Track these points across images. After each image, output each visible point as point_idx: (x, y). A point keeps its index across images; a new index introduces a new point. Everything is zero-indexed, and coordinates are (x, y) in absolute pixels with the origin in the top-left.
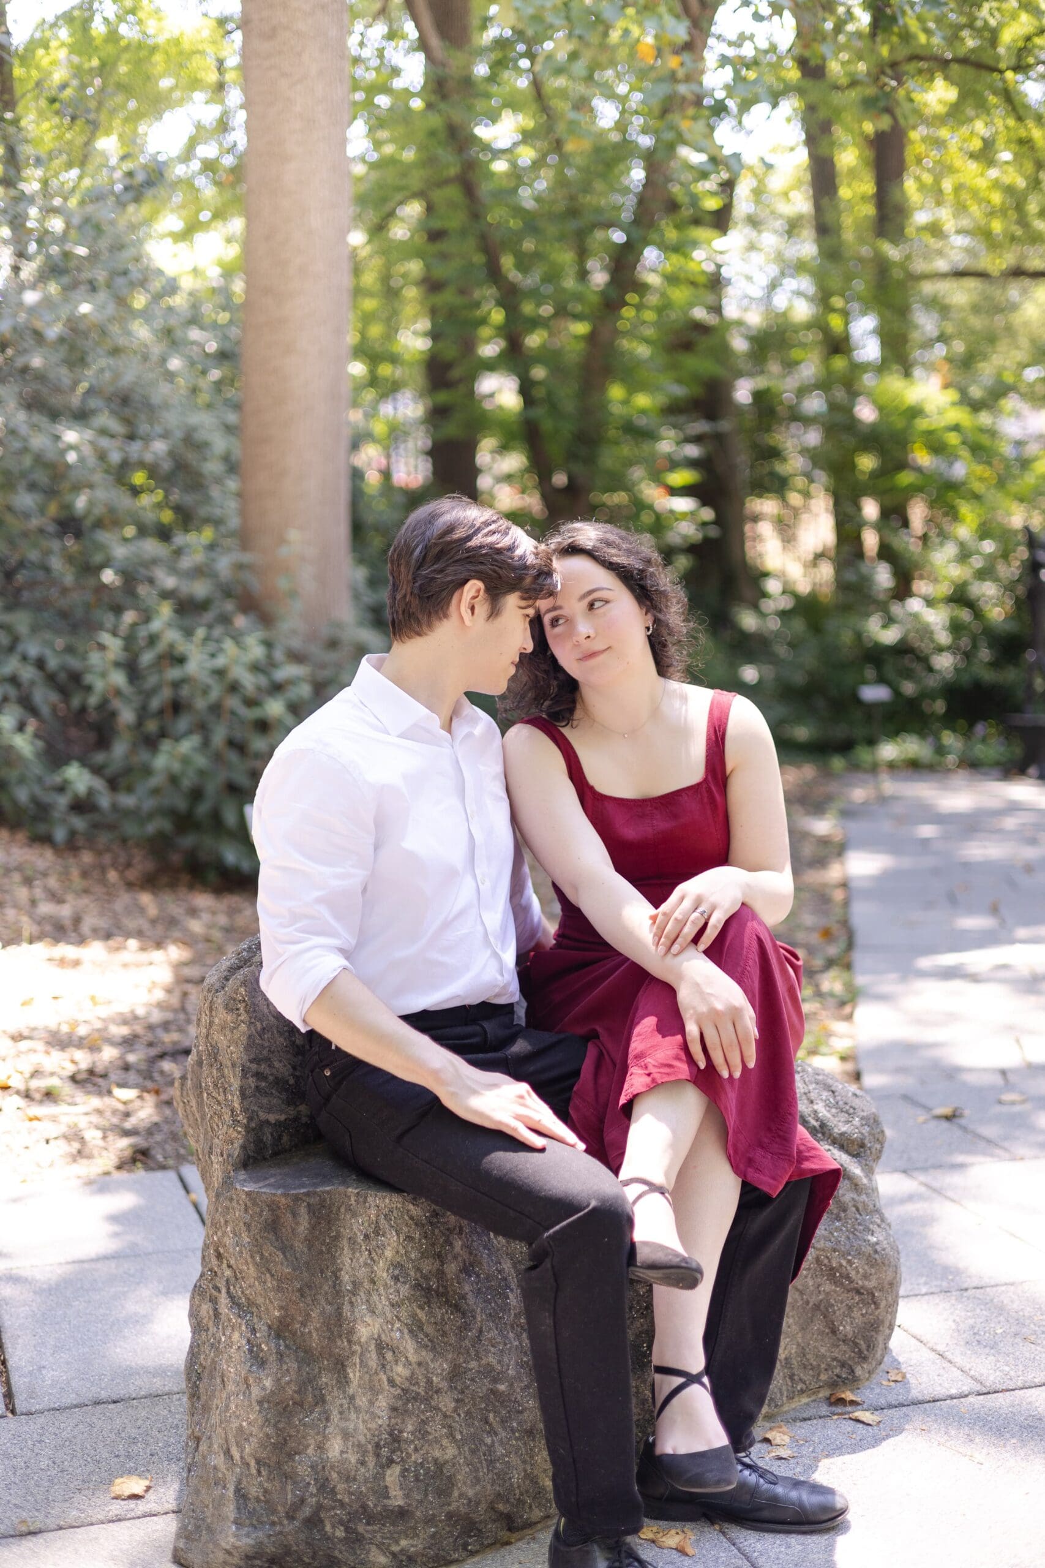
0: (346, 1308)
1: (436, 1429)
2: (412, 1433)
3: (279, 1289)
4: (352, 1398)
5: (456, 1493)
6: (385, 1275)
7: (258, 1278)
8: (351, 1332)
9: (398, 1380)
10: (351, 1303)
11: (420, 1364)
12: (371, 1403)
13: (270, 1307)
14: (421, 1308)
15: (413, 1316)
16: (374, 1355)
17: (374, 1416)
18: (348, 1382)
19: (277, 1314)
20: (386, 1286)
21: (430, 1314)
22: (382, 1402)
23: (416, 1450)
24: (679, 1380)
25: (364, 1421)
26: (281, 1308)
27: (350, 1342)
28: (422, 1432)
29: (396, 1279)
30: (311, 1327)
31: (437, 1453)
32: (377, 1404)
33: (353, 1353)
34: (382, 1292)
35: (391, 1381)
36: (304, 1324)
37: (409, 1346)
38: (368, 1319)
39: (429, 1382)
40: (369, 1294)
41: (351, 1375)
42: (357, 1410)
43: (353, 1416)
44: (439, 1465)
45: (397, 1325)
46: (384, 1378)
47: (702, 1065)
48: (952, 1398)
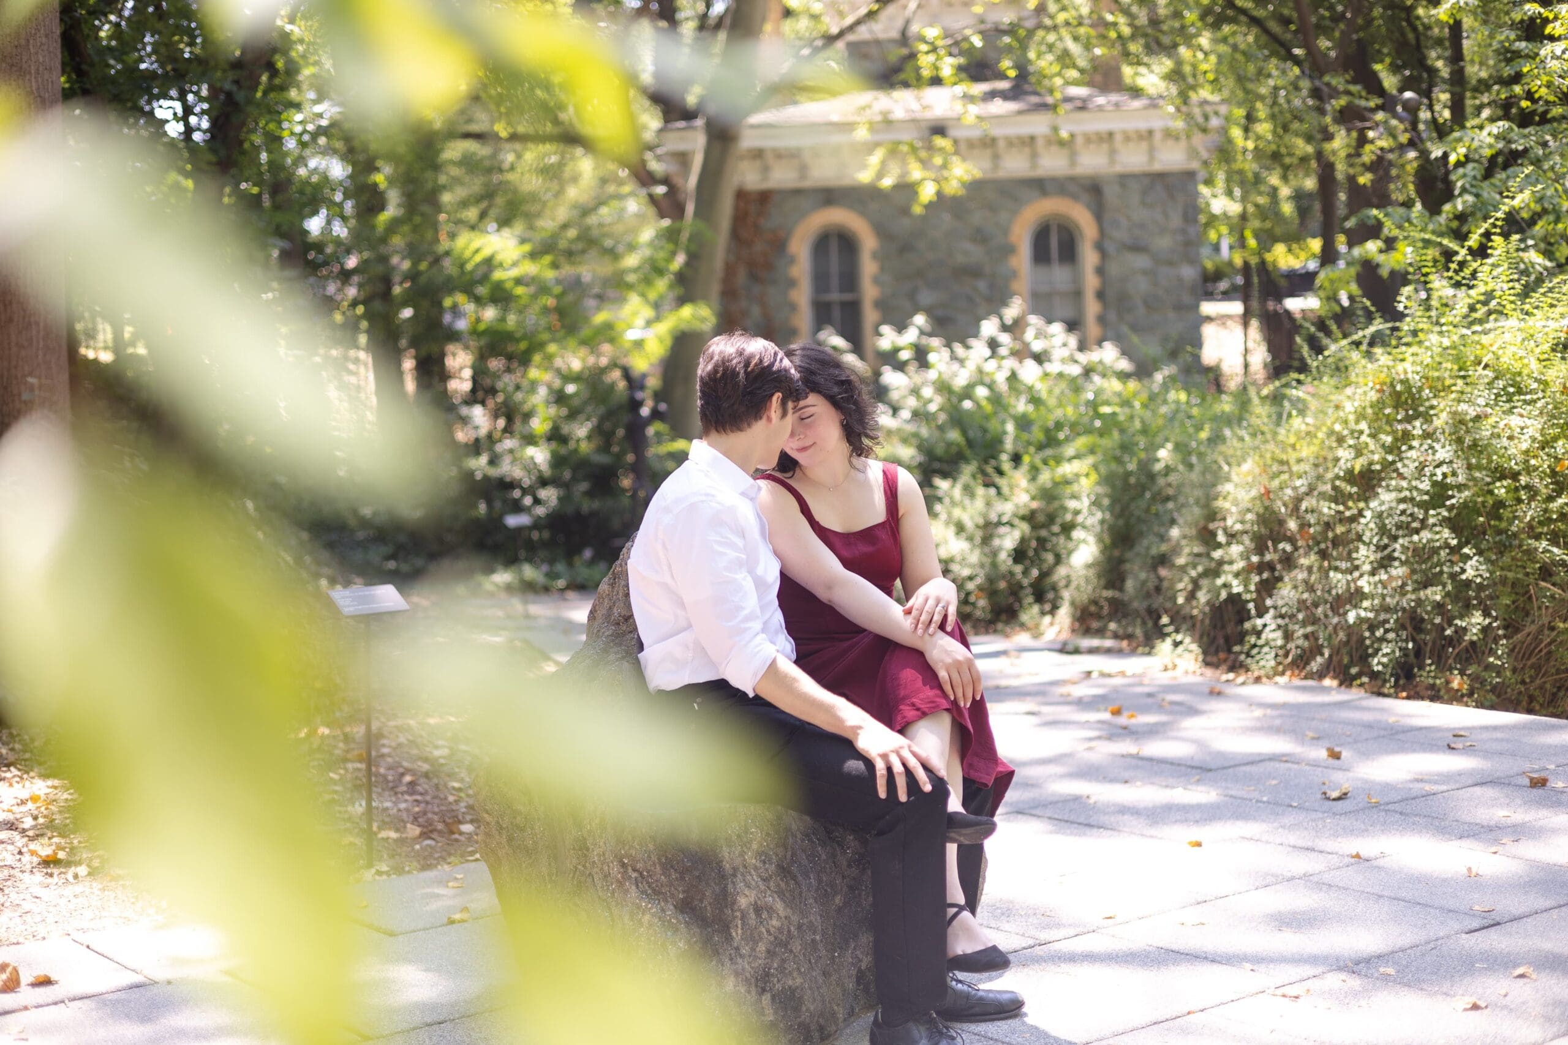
0: (730, 886)
1: (791, 966)
2: (776, 969)
3: (682, 878)
4: (737, 949)
5: (804, 1009)
6: (754, 861)
7: (664, 874)
8: (734, 902)
9: (772, 930)
10: (733, 883)
11: (786, 918)
12: (753, 949)
13: (676, 892)
14: (782, 880)
15: (778, 885)
16: (753, 916)
17: (756, 958)
18: (732, 938)
19: (681, 896)
20: (756, 868)
21: (787, 883)
22: (762, 947)
23: (778, 981)
24: (955, 910)
25: (749, 963)
26: (684, 892)
27: (732, 910)
28: (782, 969)
29: (764, 862)
30: (706, 902)
31: (790, 982)
32: (758, 949)
33: (735, 918)
34: (753, 873)
35: (768, 931)
36: (701, 901)
37: (779, 906)
38: (747, 892)
39: (789, 931)
40: (743, 875)
41: (734, 934)
42: (741, 956)
43: (740, 961)
44: (792, 990)
45: (769, 893)
46: (763, 930)
47: (952, 698)
48: (1025, 948)
